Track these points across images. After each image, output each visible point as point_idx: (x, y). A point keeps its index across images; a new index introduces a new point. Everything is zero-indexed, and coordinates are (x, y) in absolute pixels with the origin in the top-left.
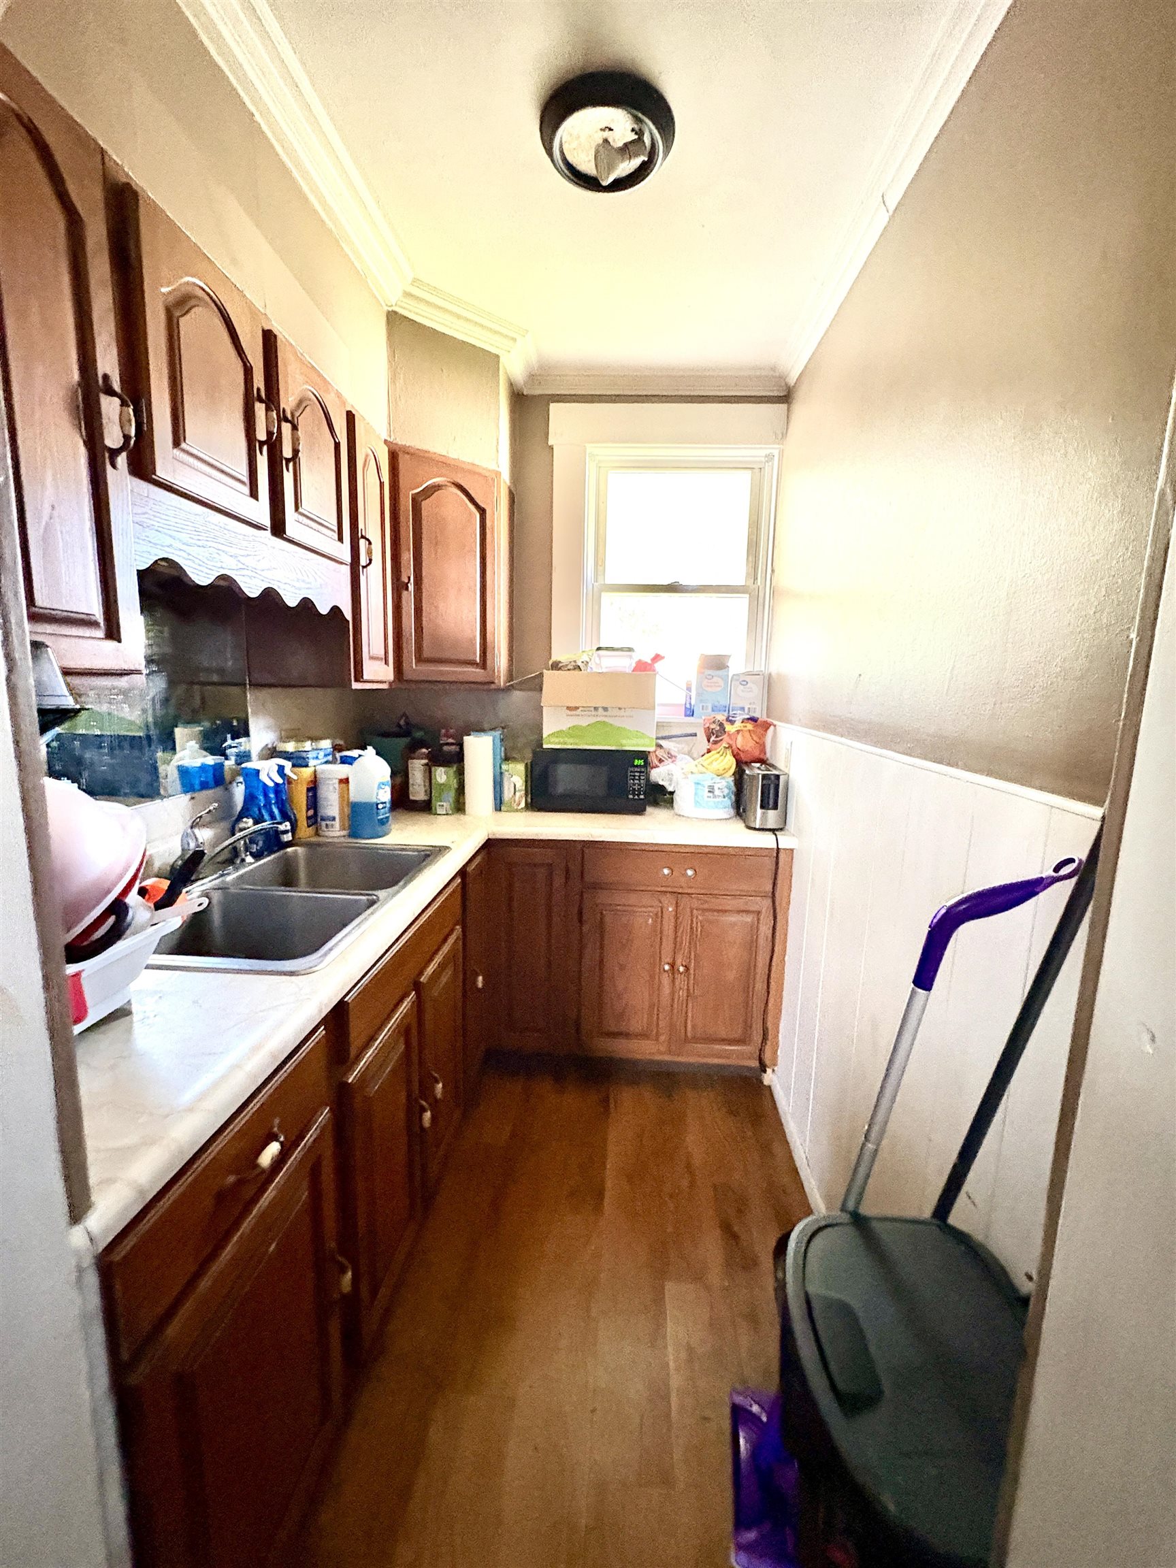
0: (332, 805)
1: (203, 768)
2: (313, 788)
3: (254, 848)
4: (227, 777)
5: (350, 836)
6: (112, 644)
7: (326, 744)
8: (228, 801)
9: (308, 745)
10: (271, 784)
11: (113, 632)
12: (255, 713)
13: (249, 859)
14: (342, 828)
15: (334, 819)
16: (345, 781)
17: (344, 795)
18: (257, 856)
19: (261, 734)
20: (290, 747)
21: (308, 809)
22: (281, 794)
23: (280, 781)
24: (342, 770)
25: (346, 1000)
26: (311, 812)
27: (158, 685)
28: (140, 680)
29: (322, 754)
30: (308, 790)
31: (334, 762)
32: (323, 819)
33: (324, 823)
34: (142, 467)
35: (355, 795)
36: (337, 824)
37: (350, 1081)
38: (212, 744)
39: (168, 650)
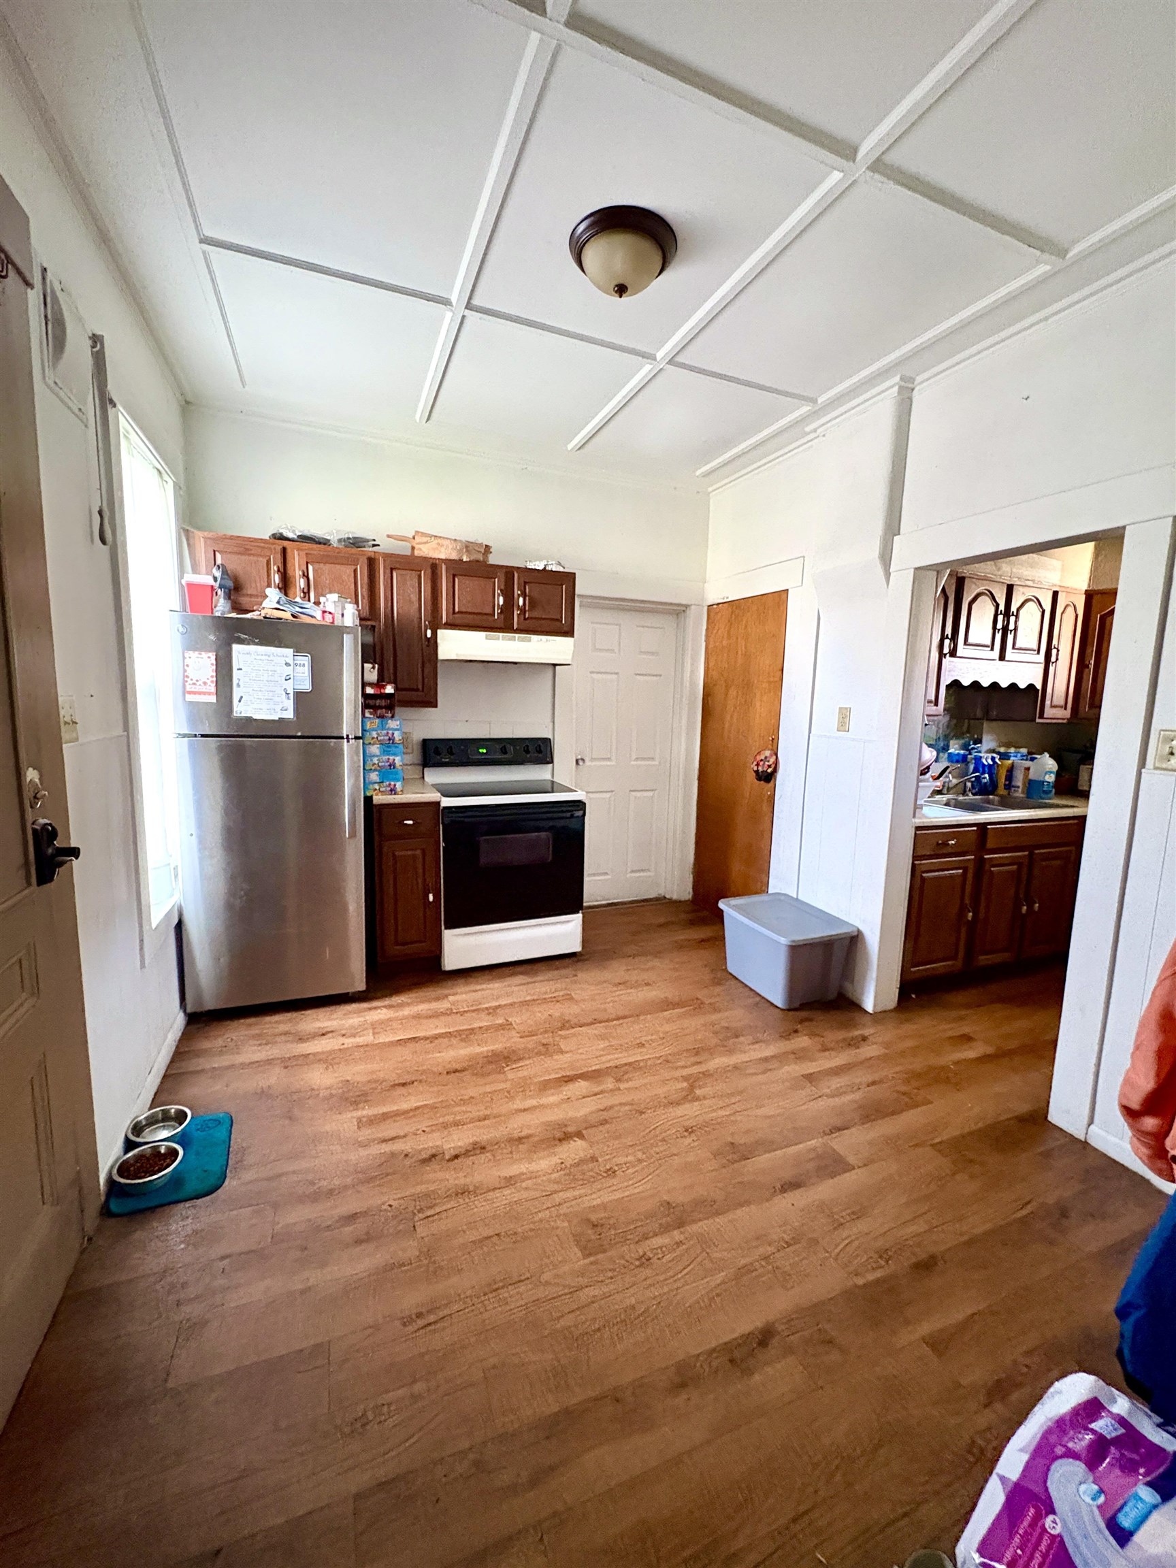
0: (1019, 780)
1: (958, 754)
2: (1011, 771)
3: (974, 791)
4: (968, 760)
5: (1028, 797)
6: (935, 707)
7: (1024, 751)
8: (967, 769)
9: (1012, 750)
10: (986, 763)
11: (936, 704)
12: (988, 732)
13: (970, 794)
14: (1023, 792)
15: (1018, 787)
16: (1028, 769)
17: (1026, 776)
18: (974, 794)
19: (988, 742)
20: (1002, 750)
21: (1006, 780)
22: (991, 769)
23: (991, 763)
24: (1028, 764)
25: (989, 827)
26: (1007, 783)
27: (947, 718)
28: (940, 718)
29: (1019, 755)
30: (1008, 771)
31: (1027, 760)
32: (1013, 787)
33: (1013, 789)
34: (953, 653)
35: (1032, 776)
36: (1020, 790)
37: (986, 857)
38: (965, 747)
39: (952, 705)
